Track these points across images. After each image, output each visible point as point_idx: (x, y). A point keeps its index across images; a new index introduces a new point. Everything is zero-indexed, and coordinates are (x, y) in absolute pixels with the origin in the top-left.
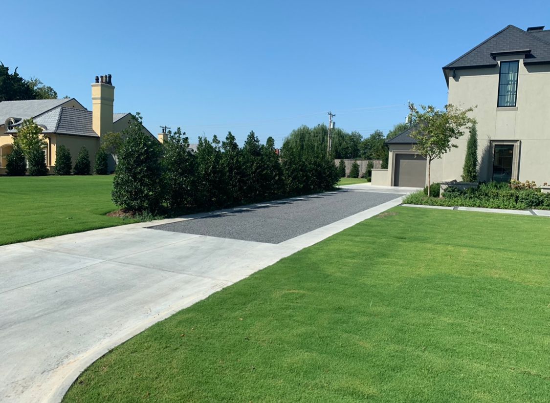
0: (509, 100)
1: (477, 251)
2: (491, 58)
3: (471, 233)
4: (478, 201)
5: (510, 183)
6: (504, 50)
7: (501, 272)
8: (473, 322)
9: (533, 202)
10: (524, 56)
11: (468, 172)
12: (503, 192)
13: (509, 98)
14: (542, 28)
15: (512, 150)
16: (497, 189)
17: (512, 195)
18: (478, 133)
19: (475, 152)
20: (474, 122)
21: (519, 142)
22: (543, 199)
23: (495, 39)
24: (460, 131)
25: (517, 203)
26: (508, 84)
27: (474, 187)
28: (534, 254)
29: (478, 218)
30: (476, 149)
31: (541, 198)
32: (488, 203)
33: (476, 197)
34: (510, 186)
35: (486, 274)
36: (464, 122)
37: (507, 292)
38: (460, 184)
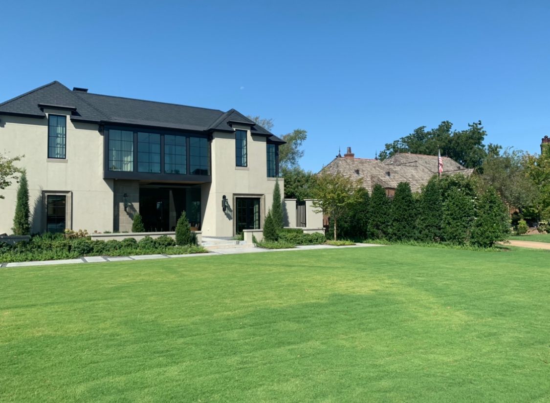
0: (59, 152)
1: (21, 311)
2: (38, 109)
3: (17, 291)
4: (30, 255)
5: (64, 233)
6: (51, 103)
7: (44, 329)
8: (5, 396)
9: (84, 250)
10: (70, 113)
11: (19, 225)
12: (56, 243)
13: (58, 150)
14: (86, 90)
15: (65, 200)
16: (52, 240)
17: (65, 245)
18: (29, 183)
19: (27, 203)
20: (24, 173)
21: (70, 193)
22: (93, 246)
23: (42, 91)
24: (6, 181)
25: (69, 252)
26: (57, 137)
27: (25, 240)
28: (80, 301)
29: (28, 273)
30: (28, 200)
31: (91, 246)
32: (41, 255)
33: (28, 250)
34: (65, 236)
35: (27, 336)
36: (10, 171)
37: (48, 349)
38: (11, 237)
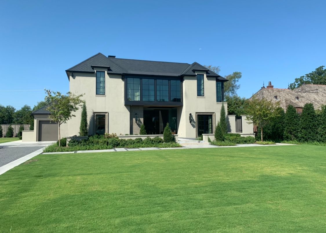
0: (101, 91)
1: (85, 177)
2: (91, 68)
3: (83, 166)
4: (88, 147)
5: (105, 135)
6: (97, 65)
7: (97, 187)
8: (80, 222)
9: (115, 144)
10: (107, 69)
11: (83, 130)
12: (101, 140)
13: (101, 90)
14: (114, 57)
15: (105, 117)
16: (98, 139)
17: (105, 142)
18: (87, 108)
19: (86, 119)
20: (84, 103)
21: (107, 113)
22: (120, 143)
23: (93, 59)
24: (77, 107)
25: (107, 146)
26: (101, 83)
27: (86, 139)
28: (114, 173)
29: (88, 156)
30: (87, 117)
31: (119, 142)
32: (93, 147)
33: (87, 144)
34: (105, 137)
35: (89, 190)
36: (78, 102)
37: (100, 198)
38: (79, 137)
